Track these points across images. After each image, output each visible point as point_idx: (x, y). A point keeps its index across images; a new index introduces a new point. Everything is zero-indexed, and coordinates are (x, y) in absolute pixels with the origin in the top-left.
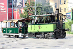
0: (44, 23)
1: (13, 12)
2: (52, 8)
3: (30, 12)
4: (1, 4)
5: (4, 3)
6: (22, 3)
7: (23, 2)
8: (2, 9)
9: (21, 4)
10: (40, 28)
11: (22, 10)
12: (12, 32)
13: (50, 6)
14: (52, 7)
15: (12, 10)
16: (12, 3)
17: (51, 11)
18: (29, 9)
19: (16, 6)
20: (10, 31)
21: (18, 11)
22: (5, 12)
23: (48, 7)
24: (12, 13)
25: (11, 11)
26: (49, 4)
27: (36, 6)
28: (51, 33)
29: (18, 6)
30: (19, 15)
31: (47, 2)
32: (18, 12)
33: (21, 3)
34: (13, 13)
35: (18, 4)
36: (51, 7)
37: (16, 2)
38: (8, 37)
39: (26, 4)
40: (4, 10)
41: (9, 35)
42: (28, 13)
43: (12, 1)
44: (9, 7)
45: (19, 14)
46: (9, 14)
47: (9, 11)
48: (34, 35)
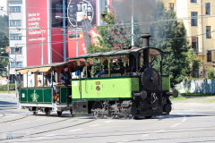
0: (109, 75)
1: (67, 39)
2: (183, 29)
3: (116, 39)
4: (31, 18)
5: (38, 14)
6: (93, 13)
7: (95, 11)
8: (34, 30)
9: (90, 18)
10: (98, 88)
11: (94, 34)
12: (40, 100)
13: (176, 23)
14: (183, 25)
15: (64, 34)
16: (64, 13)
17: (180, 36)
18: (115, 31)
19: (74, 23)
20: (35, 97)
21: (81, 36)
22: (43, 39)
23: (170, 26)
24: (64, 43)
25: (61, 38)
26: (173, 15)
27: (135, 21)
28: (124, 102)
29: (80, 24)
30: (84, 49)
31: (168, 9)
32: (81, 41)
33: (89, 14)
34: (67, 44)
35: (80, 17)
36: (180, 26)
37: (76, 10)
38: (32, 113)
39: (103, 16)
40: (40, 36)
41: (34, 109)
42: (111, 44)
43: (64, 9)
44: (53, 26)
45: (83, 45)
46: (53, 46)
47: (53, 39)
48: (84, 107)
